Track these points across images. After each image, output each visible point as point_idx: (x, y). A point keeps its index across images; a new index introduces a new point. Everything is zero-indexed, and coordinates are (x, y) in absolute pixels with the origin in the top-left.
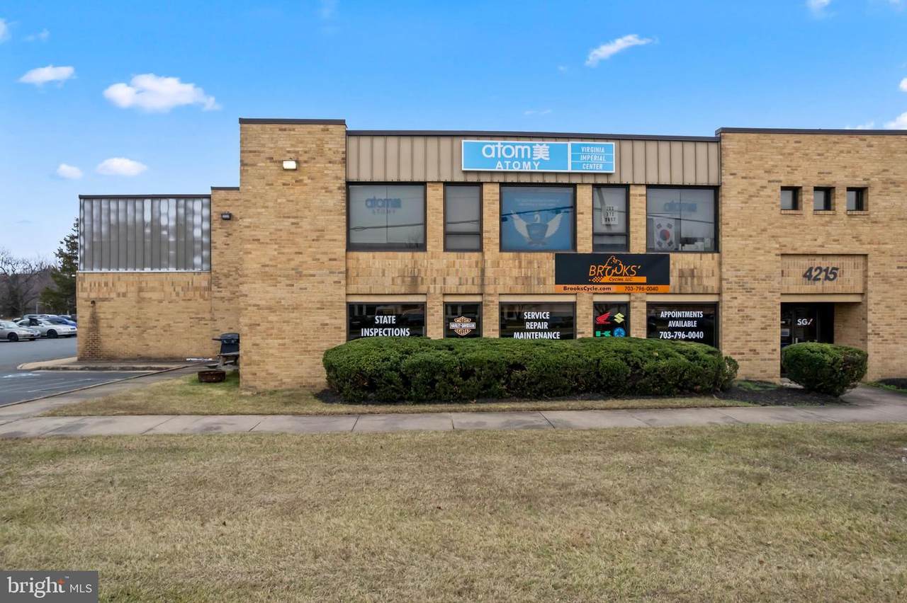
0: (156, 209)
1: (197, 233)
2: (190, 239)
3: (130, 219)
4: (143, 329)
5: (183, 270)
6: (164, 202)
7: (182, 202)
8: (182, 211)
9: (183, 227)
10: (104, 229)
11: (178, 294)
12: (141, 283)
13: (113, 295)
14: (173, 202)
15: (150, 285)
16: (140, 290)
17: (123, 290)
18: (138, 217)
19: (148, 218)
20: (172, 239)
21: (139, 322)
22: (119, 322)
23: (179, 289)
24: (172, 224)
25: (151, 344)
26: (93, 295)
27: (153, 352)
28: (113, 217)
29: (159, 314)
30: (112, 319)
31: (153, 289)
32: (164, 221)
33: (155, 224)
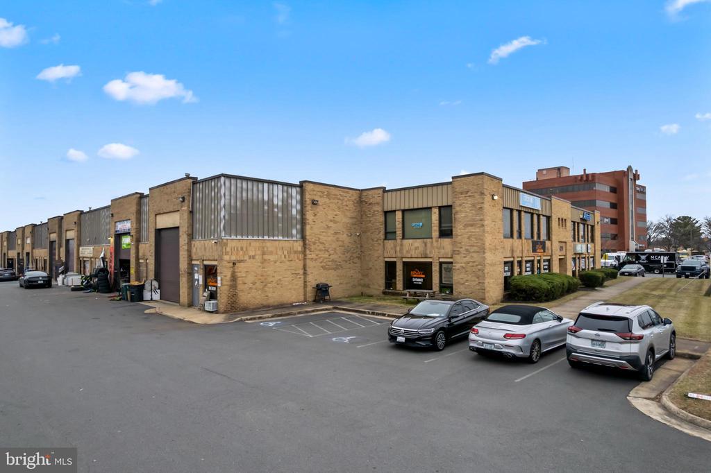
0: (271, 192)
1: (294, 212)
2: (290, 215)
3: (255, 197)
4: (265, 284)
5: (286, 239)
6: (275, 186)
7: (285, 188)
8: (285, 194)
9: (286, 206)
10: (239, 204)
11: (285, 257)
12: (263, 248)
13: (246, 258)
14: (280, 187)
15: (270, 249)
16: (263, 254)
17: (252, 253)
18: (260, 196)
19: (266, 198)
20: (280, 215)
21: (263, 278)
22: (250, 279)
23: (286, 253)
24: (280, 203)
25: (270, 295)
26: (234, 258)
27: (271, 301)
28: (244, 195)
29: (275, 272)
30: (245, 277)
31: (271, 253)
32: (275, 202)
33: (270, 203)
